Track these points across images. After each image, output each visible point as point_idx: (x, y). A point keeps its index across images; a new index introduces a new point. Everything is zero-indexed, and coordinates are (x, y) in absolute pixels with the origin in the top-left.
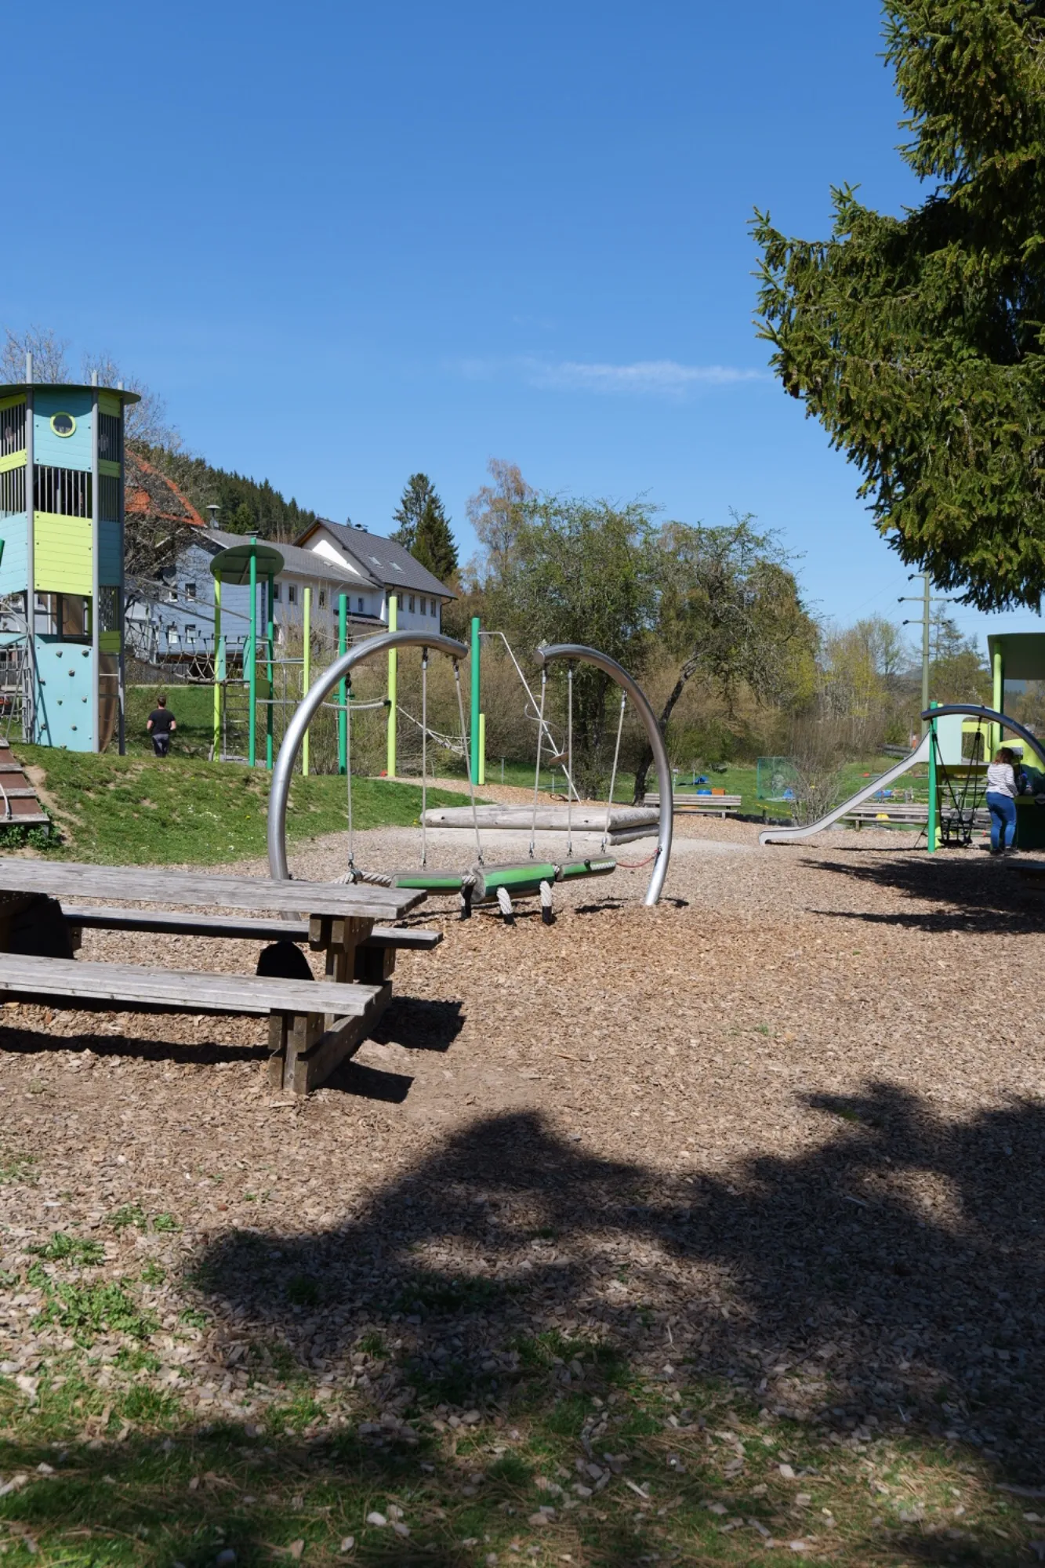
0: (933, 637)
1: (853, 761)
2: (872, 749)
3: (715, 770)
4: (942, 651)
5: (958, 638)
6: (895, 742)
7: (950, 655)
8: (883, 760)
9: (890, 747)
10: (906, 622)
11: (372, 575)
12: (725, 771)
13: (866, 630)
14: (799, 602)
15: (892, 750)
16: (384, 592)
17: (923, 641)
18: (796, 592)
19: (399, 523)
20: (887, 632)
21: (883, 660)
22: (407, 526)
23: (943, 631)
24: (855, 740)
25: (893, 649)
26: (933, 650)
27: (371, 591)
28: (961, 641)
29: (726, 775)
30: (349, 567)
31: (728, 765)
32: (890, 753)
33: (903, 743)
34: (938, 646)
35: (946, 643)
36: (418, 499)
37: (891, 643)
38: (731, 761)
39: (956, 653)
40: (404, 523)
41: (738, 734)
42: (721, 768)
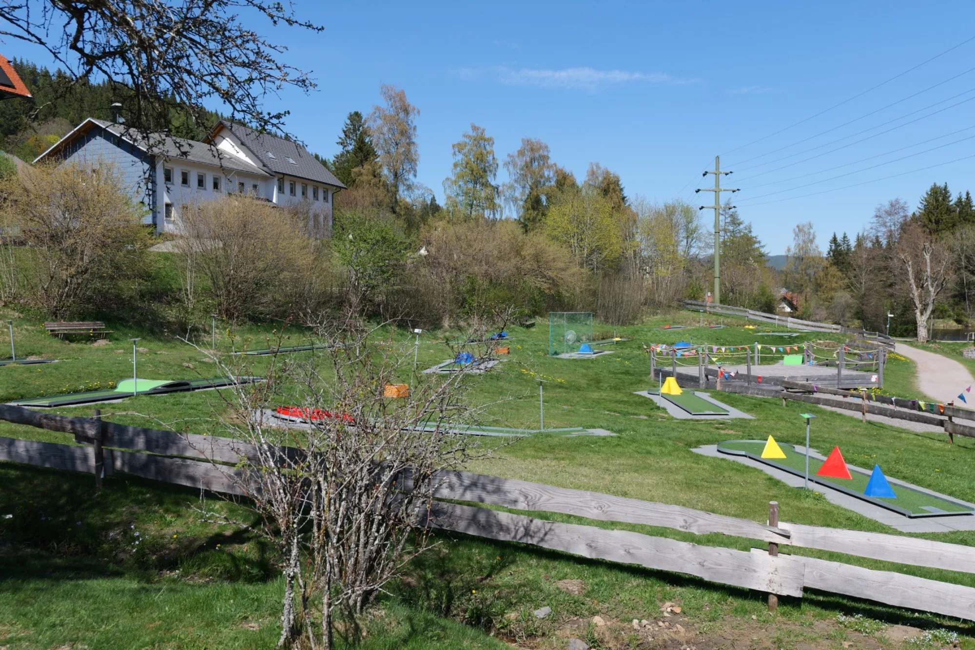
0: (722, 224)
1: (657, 313)
2: (675, 304)
3: (522, 325)
4: (729, 234)
5: (739, 224)
6: (695, 298)
7: (734, 237)
8: (684, 313)
9: (690, 302)
10: (702, 208)
11: (264, 166)
12: (533, 325)
13: (671, 211)
14: (625, 197)
15: (691, 304)
16: (276, 179)
17: (715, 226)
18: (622, 190)
19: (341, 147)
20: (688, 213)
21: (684, 235)
22: (346, 149)
23: (729, 220)
24: (661, 296)
25: (692, 226)
26: (722, 233)
27: (264, 179)
28: (741, 226)
29: (533, 330)
30: (248, 160)
31: (538, 320)
32: (689, 306)
33: (701, 300)
34: (725, 231)
35: (731, 228)
36: (354, 130)
37: (690, 222)
38: (541, 316)
39: (738, 235)
40: (345, 146)
41: (547, 291)
42: (528, 323)
